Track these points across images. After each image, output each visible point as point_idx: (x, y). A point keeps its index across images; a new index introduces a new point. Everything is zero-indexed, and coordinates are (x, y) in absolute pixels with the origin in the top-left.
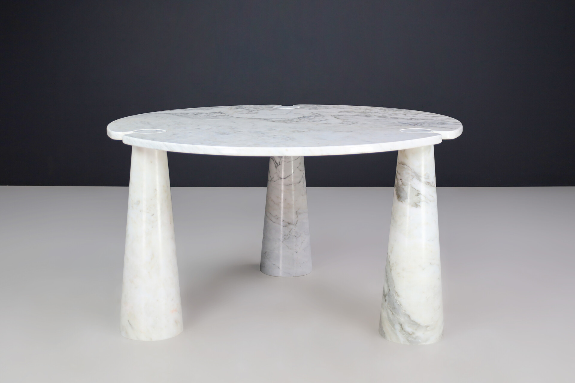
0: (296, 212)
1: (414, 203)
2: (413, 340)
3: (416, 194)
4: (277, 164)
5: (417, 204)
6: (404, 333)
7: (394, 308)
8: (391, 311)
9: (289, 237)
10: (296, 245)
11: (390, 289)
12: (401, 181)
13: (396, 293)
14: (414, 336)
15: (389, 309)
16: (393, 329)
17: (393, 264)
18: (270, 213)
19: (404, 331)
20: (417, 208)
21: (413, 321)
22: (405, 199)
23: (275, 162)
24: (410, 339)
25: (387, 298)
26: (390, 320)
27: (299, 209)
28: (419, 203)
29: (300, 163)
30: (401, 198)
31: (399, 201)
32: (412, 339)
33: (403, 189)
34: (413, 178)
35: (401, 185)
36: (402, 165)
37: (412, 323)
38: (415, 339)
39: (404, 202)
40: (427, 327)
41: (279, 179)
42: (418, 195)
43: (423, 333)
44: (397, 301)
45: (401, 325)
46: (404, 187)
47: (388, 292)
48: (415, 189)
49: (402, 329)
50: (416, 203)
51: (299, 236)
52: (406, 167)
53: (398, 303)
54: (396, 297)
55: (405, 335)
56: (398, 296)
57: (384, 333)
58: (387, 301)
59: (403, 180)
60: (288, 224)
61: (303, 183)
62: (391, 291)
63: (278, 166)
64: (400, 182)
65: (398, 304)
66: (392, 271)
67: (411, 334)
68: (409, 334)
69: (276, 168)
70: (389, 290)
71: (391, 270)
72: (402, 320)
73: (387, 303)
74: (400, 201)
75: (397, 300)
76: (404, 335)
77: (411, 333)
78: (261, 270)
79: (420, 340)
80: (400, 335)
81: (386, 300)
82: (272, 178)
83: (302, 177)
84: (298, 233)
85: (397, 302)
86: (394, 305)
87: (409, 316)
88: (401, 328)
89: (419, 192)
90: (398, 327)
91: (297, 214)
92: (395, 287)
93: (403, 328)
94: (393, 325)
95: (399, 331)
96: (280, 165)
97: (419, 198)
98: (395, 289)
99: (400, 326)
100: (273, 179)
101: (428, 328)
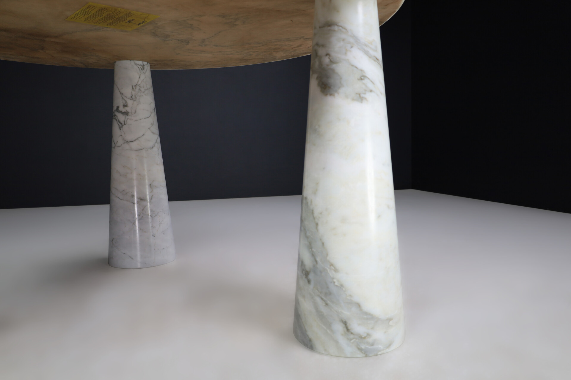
0: (150, 185)
1: (357, 94)
2: (369, 347)
3: (359, 78)
4: (121, 124)
5: (362, 95)
6: (352, 336)
7: (329, 293)
8: (322, 299)
9: (142, 217)
10: (152, 226)
11: (318, 259)
12: (328, 57)
13: (332, 265)
14: (370, 340)
15: (318, 296)
16: (328, 331)
17: (321, 213)
18: (116, 189)
19: (352, 333)
20: (362, 102)
21: (366, 313)
22: (339, 88)
23: (119, 121)
24: (363, 347)
25: (311, 276)
26: (321, 316)
27: (154, 181)
28: (365, 94)
29: (152, 124)
30: (330, 88)
31: (326, 95)
32: (367, 347)
33: (333, 70)
34: (352, 47)
35: (328, 65)
36: (329, 28)
37: (366, 317)
38: (372, 345)
39: (336, 95)
40: (390, 320)
41: (124, 143)
42: (362, 79)
43: (385, 332)
44: (335, 280)
45: (345, 323)
46: (334, 66)
47: (314, 266)
48: (356, 67)
49: (348, 330)
50: (360, 95)
51: (156, 215)
52: (336, 28)
53: (336, 284)
54: (332, 273)
55: (354, 340)
56: (336, 270)
57: (310, 340)
58: (312, 282)
59: (333, 54)
60: (140, 200)
61: (158, 150)
62: (319, 262)
63: (122, 126)
64: (326, 60)
65: (337, 286)
66: (320, 227)
67: (365, 338)
68: (361, 337)
69: (120, 130)
70: (316, 261)
71: (317, 224)
72: (346, 313)
73: (312, 286)
74: (328, 96)
75: (333, 278)
76: (351, 340)
77: (365, 335)
78: (109, 263)
79: (380, 346)
80: (342, 341)
81: (309, 282)
82: (115, 143)
83: (156, 142)
84: (154, 211)
85: (334, 282)
86: (328, 288)
87: (359, 305)
88: (345, 329)
89: (364, 74)
90: (339, 328)
91: (151, 188)
92: (327, 255)
93: (349, 328)
94: (329, 325)
95: (342, 335)
96: (125, 124)
97: (364, 84)
98: (328, 258)
99: (344, 325)
100: (117, 145)
101: (391, 323)
